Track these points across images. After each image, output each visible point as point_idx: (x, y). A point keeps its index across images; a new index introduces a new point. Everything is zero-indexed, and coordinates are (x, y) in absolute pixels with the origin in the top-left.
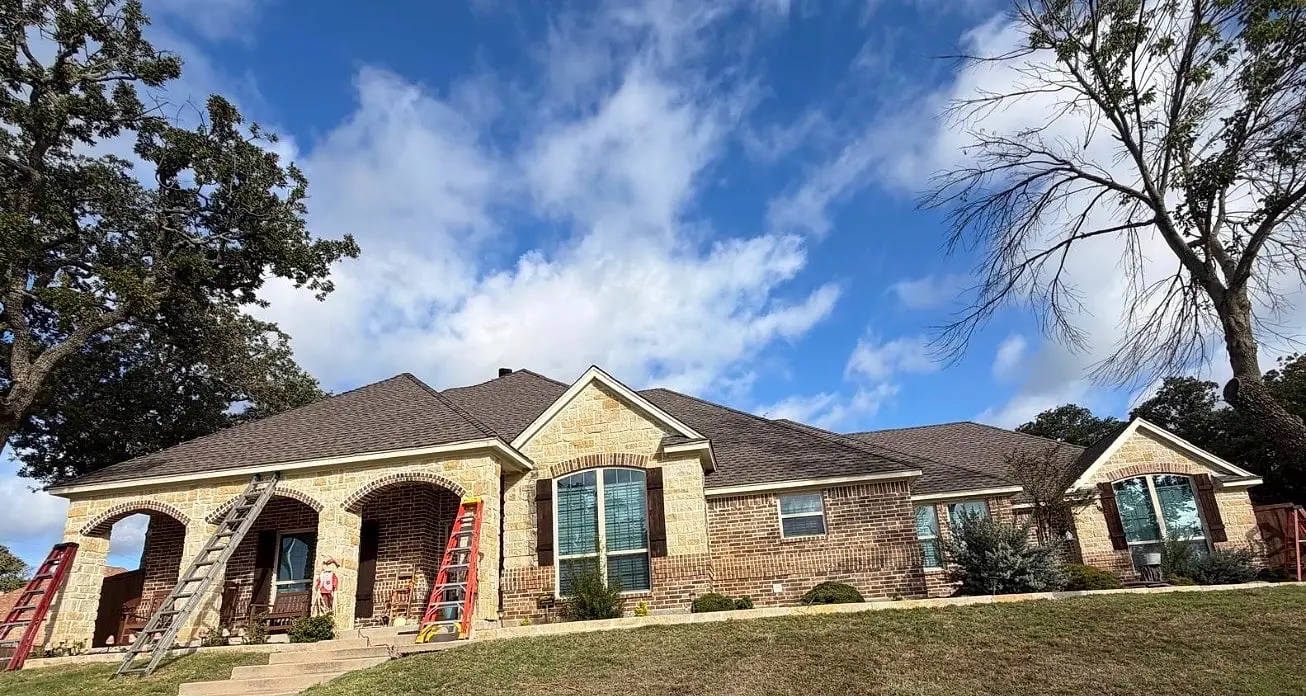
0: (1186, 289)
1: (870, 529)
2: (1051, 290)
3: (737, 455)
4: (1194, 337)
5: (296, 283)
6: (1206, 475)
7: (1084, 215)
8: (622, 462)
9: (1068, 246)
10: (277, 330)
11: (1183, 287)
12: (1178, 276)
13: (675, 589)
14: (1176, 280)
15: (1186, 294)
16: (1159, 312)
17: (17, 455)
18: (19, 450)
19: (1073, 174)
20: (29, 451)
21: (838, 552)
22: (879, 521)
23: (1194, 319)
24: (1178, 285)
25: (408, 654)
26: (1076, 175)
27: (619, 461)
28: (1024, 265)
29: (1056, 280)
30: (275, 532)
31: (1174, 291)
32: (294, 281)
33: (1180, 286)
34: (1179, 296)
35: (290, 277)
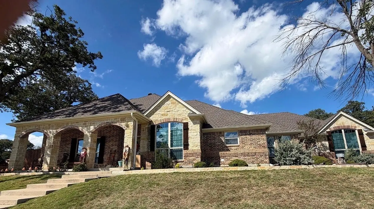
0: (362, 67)
1: (252, 143)
2: (315, 68)
3: (213, 119)
4: (363, 84)
5: (83, 65)
6: (361, 130)
7: (328, 41)
8: (176, 120)
9: (322, 52)
10: (88, 82)
11: (361, 67)
12: (359, 63)
13: (190, 159)
14: (358, 64)
15: (361, 69)
16: (352, 75)
17: (15, 116)
18: (15, 114)
19: (325, 27)
20: (18, 114)
21: (242, 150)
22: (255, 141)
23: (363, 78)
24: (359, 66)
25: (101, 177)
26: (326, 27)
27: (175, 120)
28: (307, 59)
29: (317, 64)
30: (76, 139)
31: (357, 68)
32: (82, 65)
33: (360, 66)
34: (359, 70)
35: (81, 63)
